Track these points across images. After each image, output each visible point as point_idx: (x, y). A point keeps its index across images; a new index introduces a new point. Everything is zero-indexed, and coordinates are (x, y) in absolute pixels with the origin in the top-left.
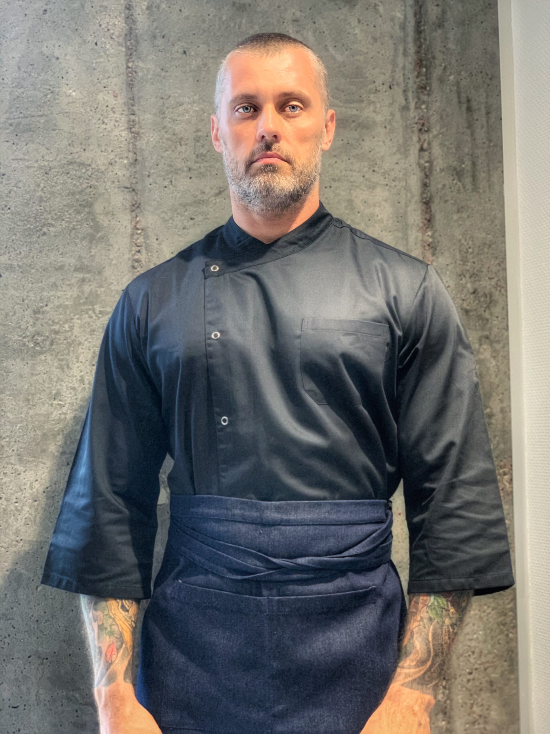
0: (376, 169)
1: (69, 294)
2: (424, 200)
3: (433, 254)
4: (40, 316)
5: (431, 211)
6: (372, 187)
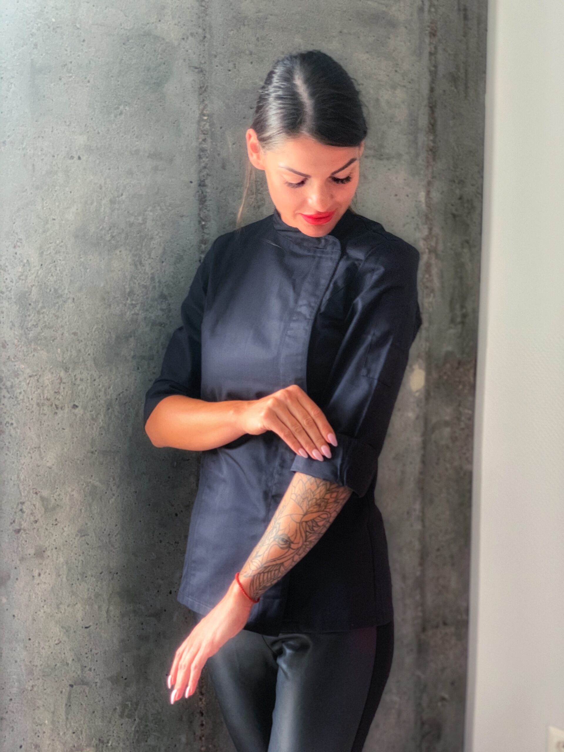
0: (398, 69)
2: (431, 105)
5: (435, 116)
6: (394, 87)
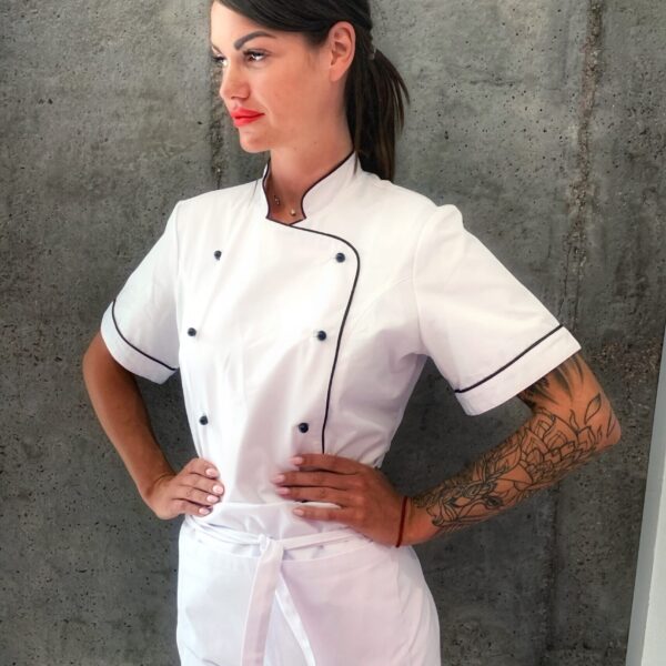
1: (134, 125)
2: (594, 8)
3: (597, 82)
4: (100, 152)
5: (601, 23)
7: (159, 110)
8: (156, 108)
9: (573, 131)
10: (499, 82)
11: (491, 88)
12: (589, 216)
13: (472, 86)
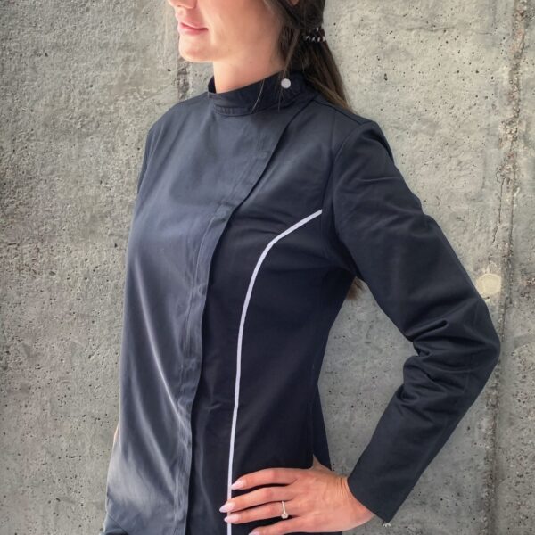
7: (134, 60)
8: (132, 59)
9: (504, 72)
10: (433, 28)
11: (426, 34)
12: (521, 150)
13: (408, 33)
